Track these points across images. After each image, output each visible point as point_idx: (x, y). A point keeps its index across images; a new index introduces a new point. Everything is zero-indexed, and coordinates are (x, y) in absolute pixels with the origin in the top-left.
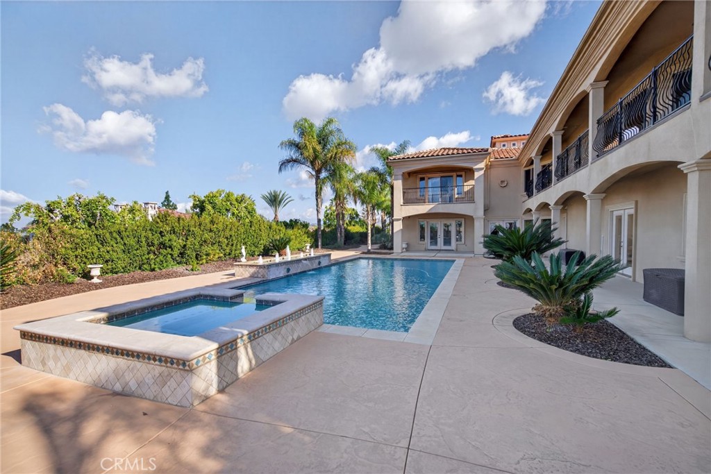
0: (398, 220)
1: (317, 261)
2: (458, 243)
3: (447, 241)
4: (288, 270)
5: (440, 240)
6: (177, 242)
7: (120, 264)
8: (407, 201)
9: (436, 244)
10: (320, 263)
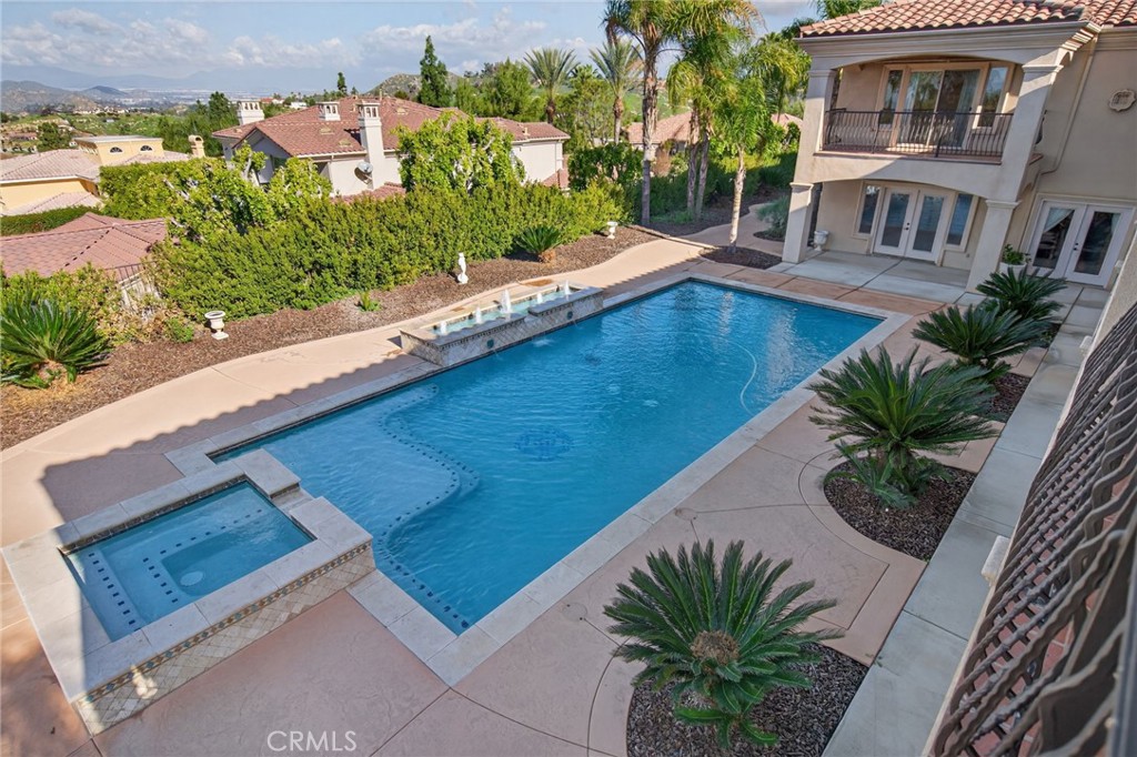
0: (803, 189)
1: (564, 313)
2: (951, 247)
3: (924, 240)
4: (491, 344)
5: (908, 236)
6: (342, 258)
7: (256, 303)
8: (832, 144)
9: (896, 244)
10: (570, 315)
